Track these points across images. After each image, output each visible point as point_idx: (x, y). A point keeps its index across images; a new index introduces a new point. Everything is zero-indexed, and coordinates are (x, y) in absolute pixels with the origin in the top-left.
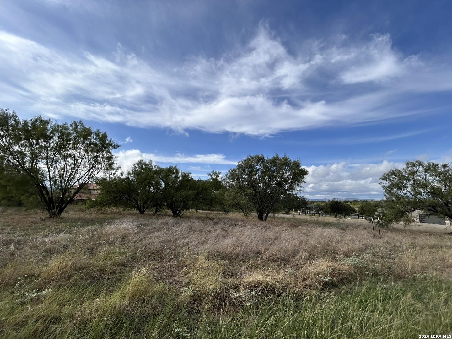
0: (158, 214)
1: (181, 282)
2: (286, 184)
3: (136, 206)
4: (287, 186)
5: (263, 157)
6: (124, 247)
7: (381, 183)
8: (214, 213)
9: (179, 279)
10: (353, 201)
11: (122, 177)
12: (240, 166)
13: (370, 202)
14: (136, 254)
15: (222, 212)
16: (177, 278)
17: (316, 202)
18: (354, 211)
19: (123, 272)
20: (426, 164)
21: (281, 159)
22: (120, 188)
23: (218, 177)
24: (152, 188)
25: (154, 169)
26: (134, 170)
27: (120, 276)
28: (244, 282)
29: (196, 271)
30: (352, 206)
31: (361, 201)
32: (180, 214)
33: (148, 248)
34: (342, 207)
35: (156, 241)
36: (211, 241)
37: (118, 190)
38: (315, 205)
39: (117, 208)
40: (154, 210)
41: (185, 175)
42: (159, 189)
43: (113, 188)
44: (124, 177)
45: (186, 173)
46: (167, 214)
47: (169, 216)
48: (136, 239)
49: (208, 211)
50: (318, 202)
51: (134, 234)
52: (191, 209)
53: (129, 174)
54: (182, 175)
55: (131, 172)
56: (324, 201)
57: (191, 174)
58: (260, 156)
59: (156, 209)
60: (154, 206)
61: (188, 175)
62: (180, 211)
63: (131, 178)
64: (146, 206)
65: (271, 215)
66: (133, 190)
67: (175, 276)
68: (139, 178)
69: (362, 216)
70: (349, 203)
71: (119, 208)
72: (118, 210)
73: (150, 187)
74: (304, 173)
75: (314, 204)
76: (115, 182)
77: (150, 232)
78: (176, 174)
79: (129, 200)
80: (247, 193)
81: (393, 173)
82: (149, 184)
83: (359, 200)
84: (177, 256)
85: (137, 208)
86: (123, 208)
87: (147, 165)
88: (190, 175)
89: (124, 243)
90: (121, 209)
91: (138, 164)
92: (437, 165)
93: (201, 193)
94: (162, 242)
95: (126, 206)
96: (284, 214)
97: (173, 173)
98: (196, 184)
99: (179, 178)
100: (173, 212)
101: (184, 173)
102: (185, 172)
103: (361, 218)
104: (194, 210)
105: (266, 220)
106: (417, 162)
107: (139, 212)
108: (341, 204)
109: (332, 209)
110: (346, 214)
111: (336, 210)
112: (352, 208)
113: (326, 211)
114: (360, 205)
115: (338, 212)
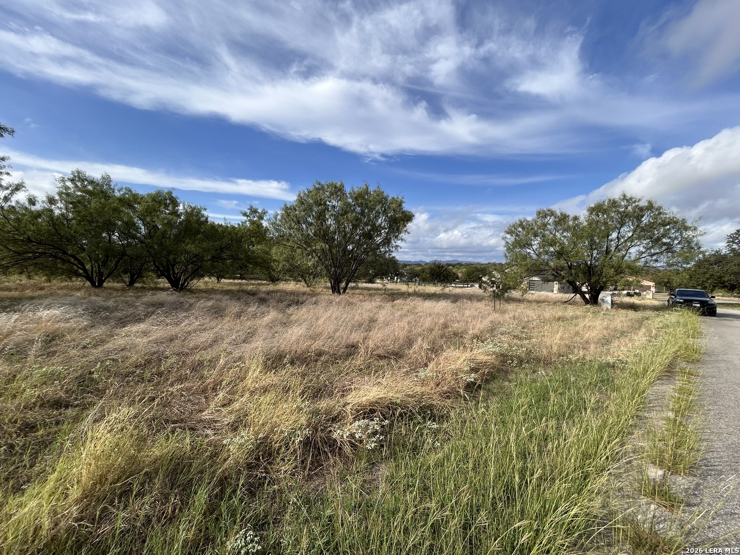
0: (137, 288)
1: (216, 422)
2: (378, 236)
3: (81, 271)
4: (379, 240)
5: (343, 187)
6: (56, 359)
7: (506, 238)
8: (253, 284)
9: (211, 417)
10: (456, 265)
11: (33, 208)
12: (301, 201)
14: (91, 373)
15: (265, 282)
16: (206, 415)
17: (409, 265)
18: (457, 278)
19: (57, 423)
20: (559, 214)
21: (372, 193)
22: (30, 233)
23: (263, 219)
24: (116, 234)
25: (117, 194)
26: (65, 195)
27: (49, 434)
28: (351, 405)
29: (247, 395)
30: (454, 270)
31: (466, 264)
32: (187, 286)
33: (123, 357)
34: (445, 272)
35: (141, 341)
36: (263, 333)
37: (26, 236)
38: (407, 270)
39: (29, 277)
40: (127, 280)
41: (193, 211)
42: (134, 237)
43: (9, 232)
44: (38, 207)
45: (195, 208)
46: (159, 286)
47: (163, 289)
48: (88, 340)
49: (240, 281)
50: (412, 266)
51: (81, 329)
52: (210, 276)
53: (51, 201)
54: (186, 211)
55: (57, 197)
56: (420, 264)
57: (205, 209)
58: (338, 184)
59: (132, 277)
60: (125, 272)
61: (199, 212)
62: (185, 281)
63: (57, 212)
64: (106, 272)
65: (352, 284)
66: (67, 238)
67: (201, 411)
68: (79, 212)
69: (468, 284)
70: (451, 267)
71: (36, 277)
72: (32, 281)
73: (110, 232)
74: (408, 218)
75: (406, 268)
76: (12, 217)
77: (124, 322)
78: (174, 208)
79: (59, 258)
80: (316, 249)
81: (521, 224)
82: (109, 226)
83: (463, 263)
84: (197, 367)
85: (83, 276)
86: (46, 275)
87: (98, 184)
88: (203, 212)
89: (56, 352)
90: (40, 279)
91: (72, 180)
92: (569, 216)
93: (227, 248)
94: (157, 342)
95: (52, 272)
96: (366, 282)
97: (166, 206)
98: (217, 231)
99: (179, 216)
100: (170, 281)
101: (191, 207)
102: (193, 205)
103: (466, 287)
104: (214, 279)
105: (344, 292)
106: (549, 211)
107: (88, 284)
108: (445, 268)
109: (433, 275)
110: (447, 282)
111: (437, 276)
112: (454, 273)
113: (424, 279)
114: (465, 269)
115: (440, 278)
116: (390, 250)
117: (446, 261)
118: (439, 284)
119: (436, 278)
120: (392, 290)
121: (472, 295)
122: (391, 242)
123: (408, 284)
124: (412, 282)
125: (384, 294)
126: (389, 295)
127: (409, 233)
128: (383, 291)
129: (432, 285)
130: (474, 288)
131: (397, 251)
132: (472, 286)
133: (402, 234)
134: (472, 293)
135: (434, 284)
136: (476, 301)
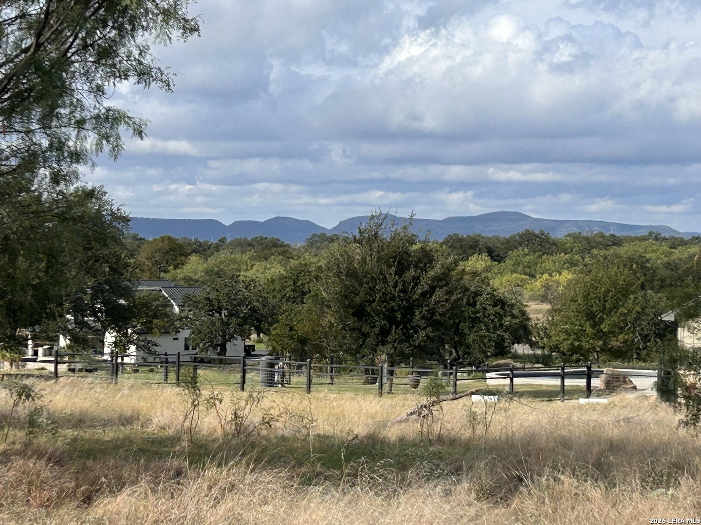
10: (511, 244)
13: (640, 247)
17: (203, 250)
18: (523, 329)
30: (505, 283)
31: (576, 237)
34: (439, 294)
50: (223, 255)
69: (589, 376)
75: (180, 273)
83: (559, 235)
103: (574, 393)
108: (436, 270)
109: (360, 313)
110: (457, 363)
111: (392, 321)
112: (501, 302)
113: (303, 341)
114: (566, 276)
115: (408, 337)
116: (58, 146)
117: (449, 220)
118: (403, 376)
119: (384, 332)
120: (79, 421)
121: (614, 447)
122: (64, 90)
123: (193, 383)
124: (222, 362)
125: (27, 451)
126: (58, 460)
127: (190, 28)
128: (18, 435)
129: (356, 380)
130: (630, 396)
131: (116, 150)
132: (614, 385)
133: (142, 38)
134: (614, 433)
135: (372, 376)
136: (636, 483)
